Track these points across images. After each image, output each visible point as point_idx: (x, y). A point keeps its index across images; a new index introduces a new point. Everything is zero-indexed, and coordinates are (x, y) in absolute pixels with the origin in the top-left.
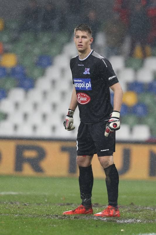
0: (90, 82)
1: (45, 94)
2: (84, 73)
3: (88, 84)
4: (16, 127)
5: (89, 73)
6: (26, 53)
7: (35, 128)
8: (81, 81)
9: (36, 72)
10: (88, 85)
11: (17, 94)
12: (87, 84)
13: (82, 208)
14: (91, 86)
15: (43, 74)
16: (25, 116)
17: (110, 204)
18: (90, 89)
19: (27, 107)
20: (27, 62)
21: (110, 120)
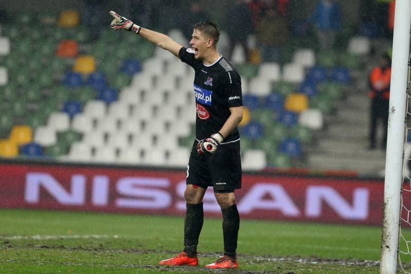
0: (210, 96)
1: (131, 108)
2: (205, 83)
3: (208, 97)
4: (93, 151)
5: (211, 85)
6: (107, 57)
7: (118, 152)
8: (200, 90)
9: (120, 81)
10: (207, 99)
11: (96, 109)
12: (206, 97)
13: (184, 255)
14: (212, 101)
15: (129, 83)
16: (106, 137)
17: (225, 254)
18: (209, 104)
19: (108, 125)
20: (110, 68)
21: (208, 139)
